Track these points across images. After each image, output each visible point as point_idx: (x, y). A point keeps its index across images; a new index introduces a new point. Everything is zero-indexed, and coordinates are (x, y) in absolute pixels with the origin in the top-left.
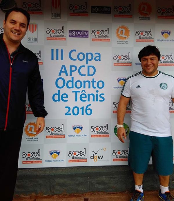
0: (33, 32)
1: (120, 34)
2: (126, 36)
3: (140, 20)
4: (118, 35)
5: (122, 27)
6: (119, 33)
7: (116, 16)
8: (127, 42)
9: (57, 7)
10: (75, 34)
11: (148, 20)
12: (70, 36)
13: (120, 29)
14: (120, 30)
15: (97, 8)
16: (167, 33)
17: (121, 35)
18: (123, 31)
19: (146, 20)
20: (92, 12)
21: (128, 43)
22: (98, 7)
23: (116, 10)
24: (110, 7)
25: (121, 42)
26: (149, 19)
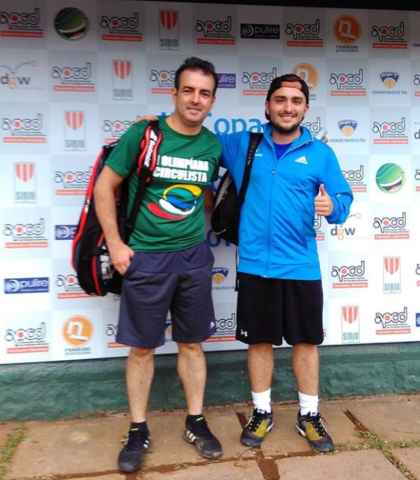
0: (122, 77)
2: (311, 85)
3: (337, 51)
5: (302, 67)
7: (290, 44)
8: (313, 97)
11: (355, 51)
14: (299, 71)
16: (393, 77)
18: (304, 74)
19: (349, 51)
21: (315, 99)
22: (254, 26)
23: (289, 31)
24: (278, 26)
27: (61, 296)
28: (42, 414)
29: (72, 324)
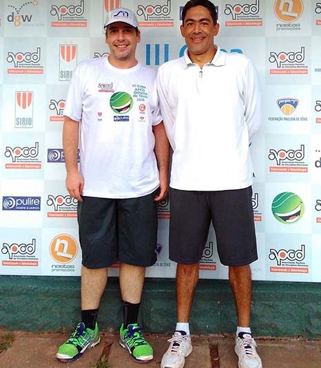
27: (50, 215)
28: (29, 325)
29: (59, 242)
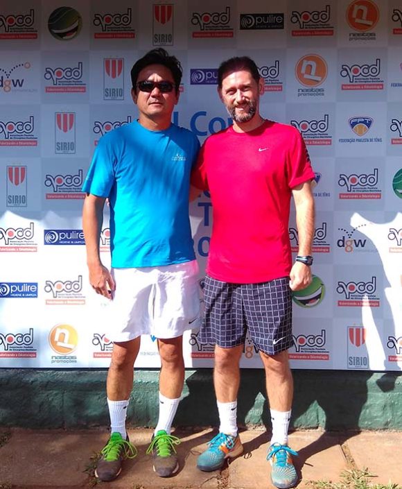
0: (114, 76)
1: (306, 73)
2: (319, 79)
3: (350, 39)
4: (300, 76)
5: (308, 58)
6: (303, 71)
7: (294, 33)
8: (320, 92)
9: (166, 19)
10: (203, 76)
11: (371, 39)
12: (192, 83)
13: (305, 61)
14: (305, 63)
15: (252, 17)
17: (306, 76)
18: (311, 66)
19: (364, 39)
20: (242, 28)
21: (323, 94)
22: (255, 16)
23: (295, 19)
24: (282, 15)
25: (307, 90)
26: (372, 36)
29: (59, 332)
